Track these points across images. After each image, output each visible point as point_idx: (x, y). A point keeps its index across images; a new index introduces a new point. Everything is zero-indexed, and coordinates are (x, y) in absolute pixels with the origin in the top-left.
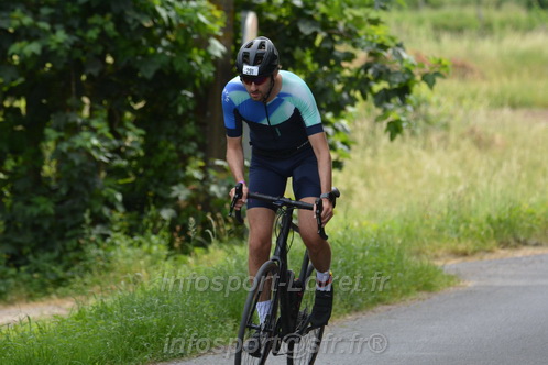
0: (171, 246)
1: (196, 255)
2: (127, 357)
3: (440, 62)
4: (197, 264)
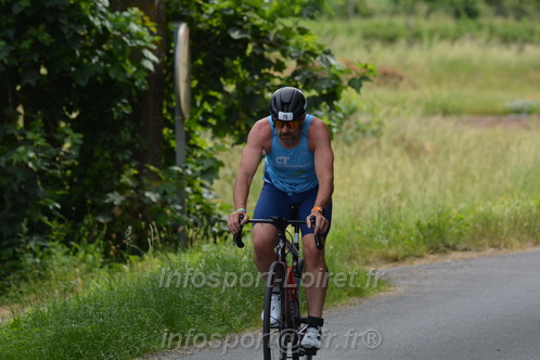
0: (106, 254)
1: (131, 263)
4: (132, 271)
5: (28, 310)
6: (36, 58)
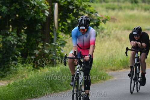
0: (34, 67)
1: (41, 69)
2: (21, 97)
3: (107, 17)
4: (41, 72)
5: (12, 82)
6: (15, 12)
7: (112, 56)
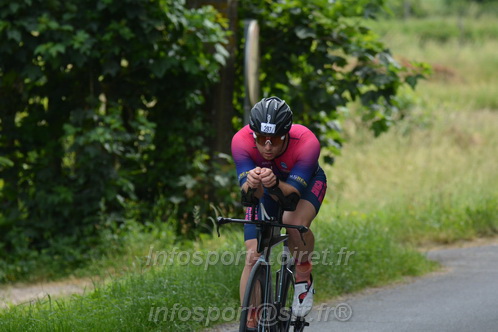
0: (178, 232)
1: (201, 240)
3: (421, 66)
4: (201, 248)
5: (108, 282)
6: (117, 51)
7: (441, 196)
